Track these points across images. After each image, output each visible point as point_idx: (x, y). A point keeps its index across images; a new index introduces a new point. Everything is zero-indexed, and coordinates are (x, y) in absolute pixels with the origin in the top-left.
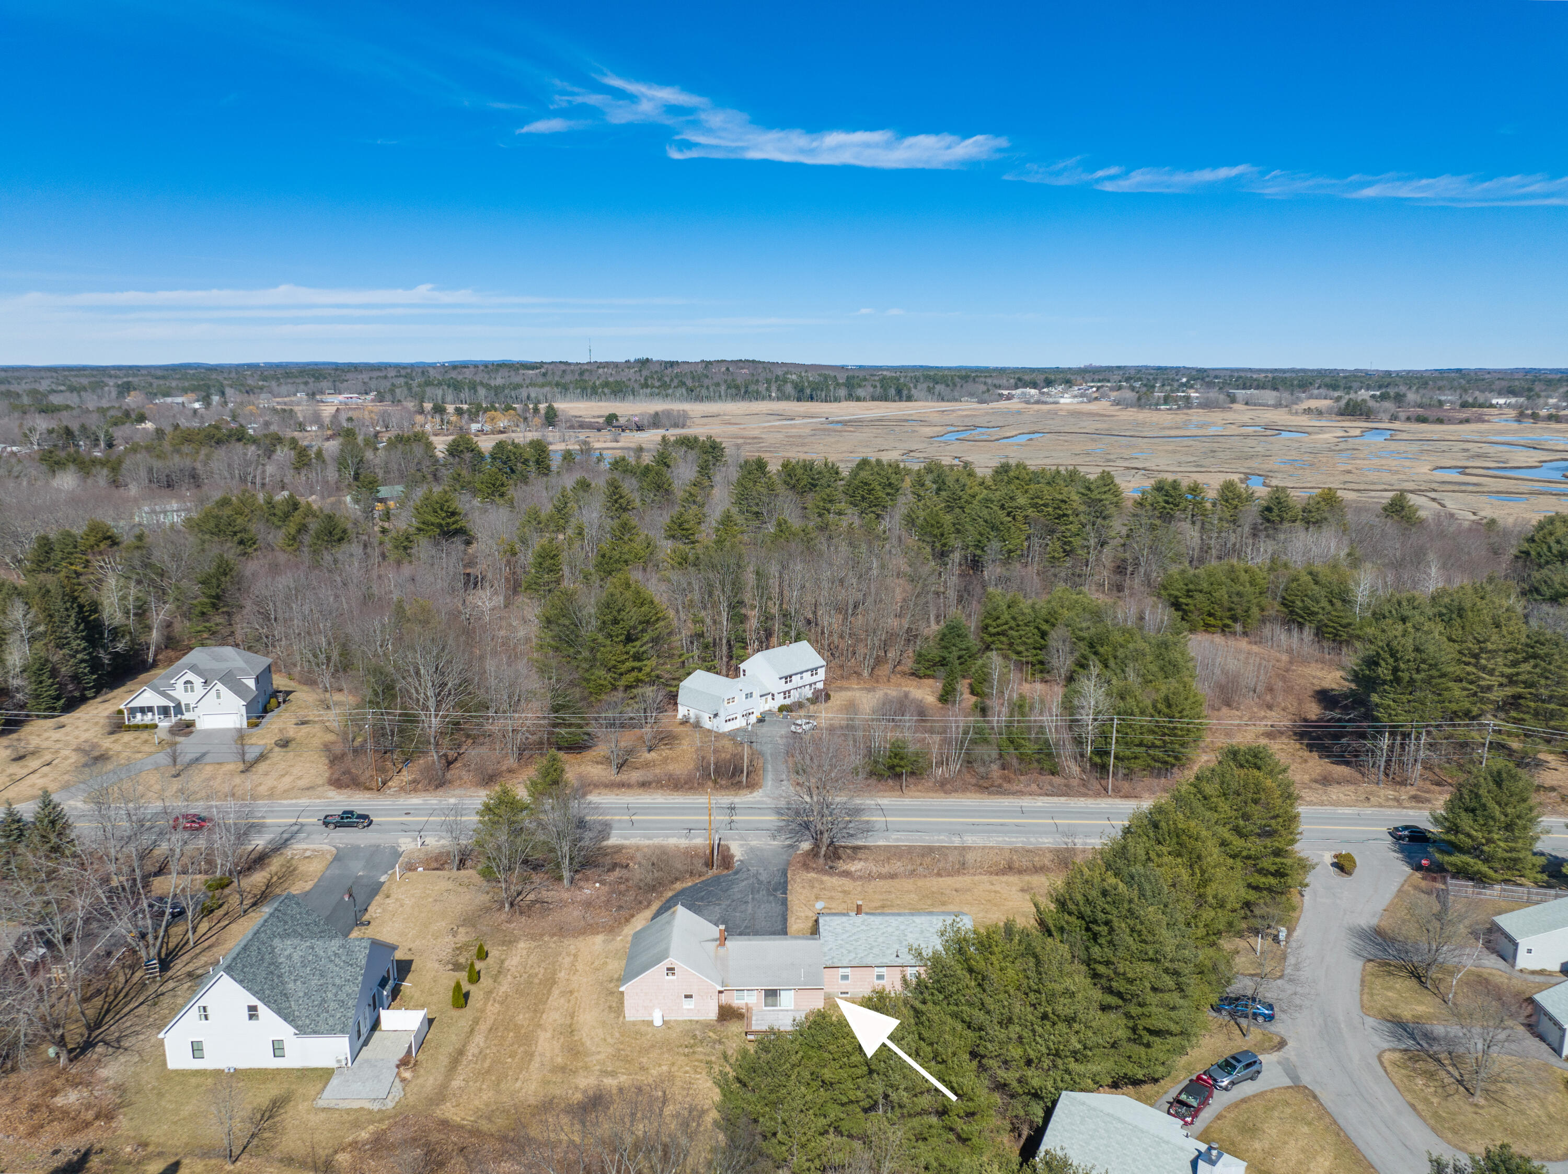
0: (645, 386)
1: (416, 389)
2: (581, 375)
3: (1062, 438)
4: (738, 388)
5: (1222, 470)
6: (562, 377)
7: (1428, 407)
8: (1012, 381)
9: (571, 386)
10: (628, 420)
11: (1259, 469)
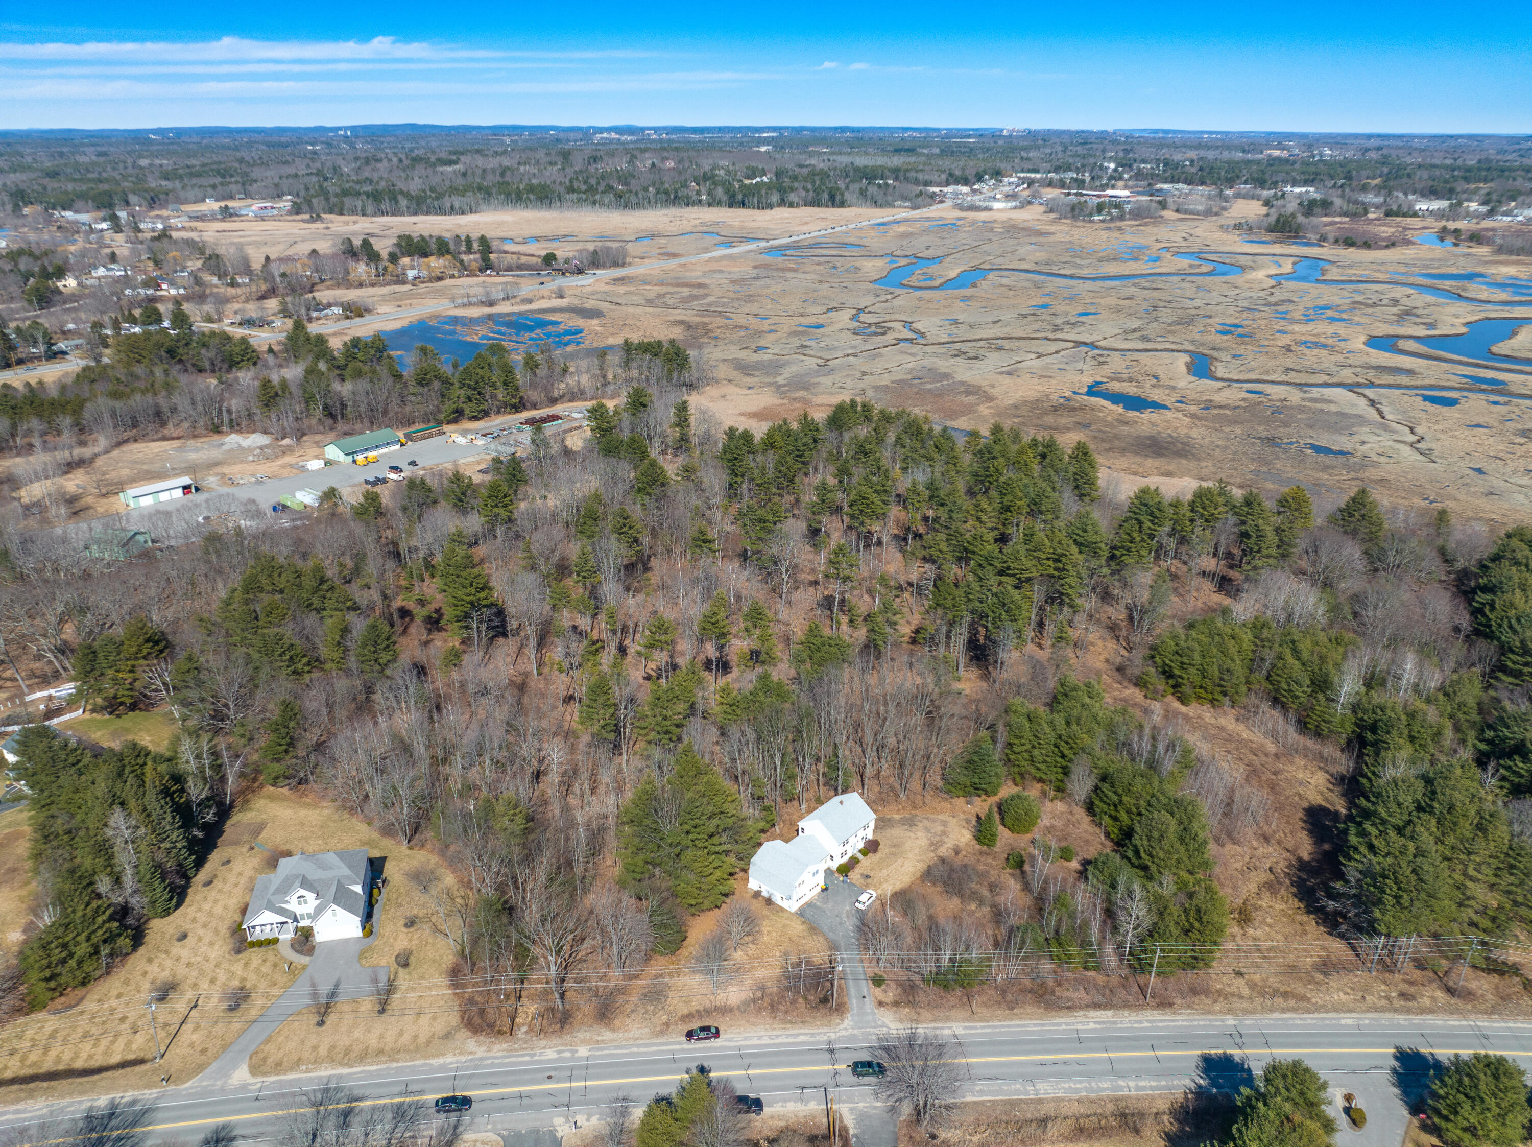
0: (571, 190)
1: (333, 200)
2: (502, 175)
3: (1004, 281)
4: (667, 192)
5: (1168, 346)
6: (483, 178)
7: (1353, 215)
8: (944, 177)
9: (494, 191)
10: (567, 261)
11: (1203, 344)
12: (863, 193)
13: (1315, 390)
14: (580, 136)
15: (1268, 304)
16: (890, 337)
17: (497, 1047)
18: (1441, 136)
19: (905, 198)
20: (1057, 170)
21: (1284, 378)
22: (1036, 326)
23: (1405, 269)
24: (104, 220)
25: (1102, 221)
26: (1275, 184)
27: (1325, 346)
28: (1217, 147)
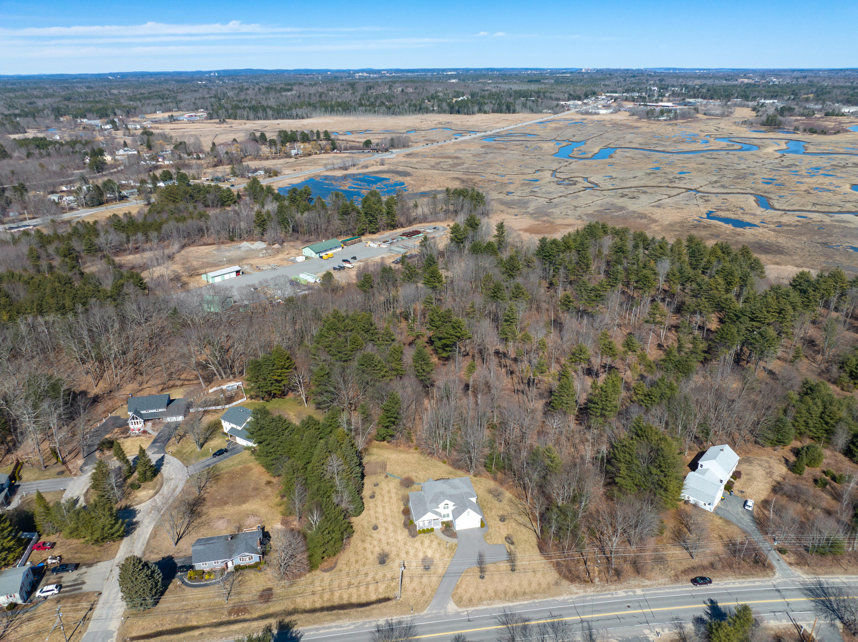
1: (230, 111)
2: (320, 96)
3: (627, 154)
4: (415, 105)
5: (739, 191)
6: (310, 99)
7: (807, 116)
8: (566, 96)
9: (318, 105)
10: (377, 145)
11: (759, 190)
12: (524, 105)
13: (836, 215)
14: (347, 75)
15: (783, 167)
16: (579, 186)
17: (588, 590)
18: (835, 70)
19: (549, 108)
20: (627, 91)
21: (813, 209)
22: (659, 180)
23: (852, 146)
24: (107, 123)
25: (665, 120)
26: (754, 99)
27: (829, 191)
28: (710, 78)
